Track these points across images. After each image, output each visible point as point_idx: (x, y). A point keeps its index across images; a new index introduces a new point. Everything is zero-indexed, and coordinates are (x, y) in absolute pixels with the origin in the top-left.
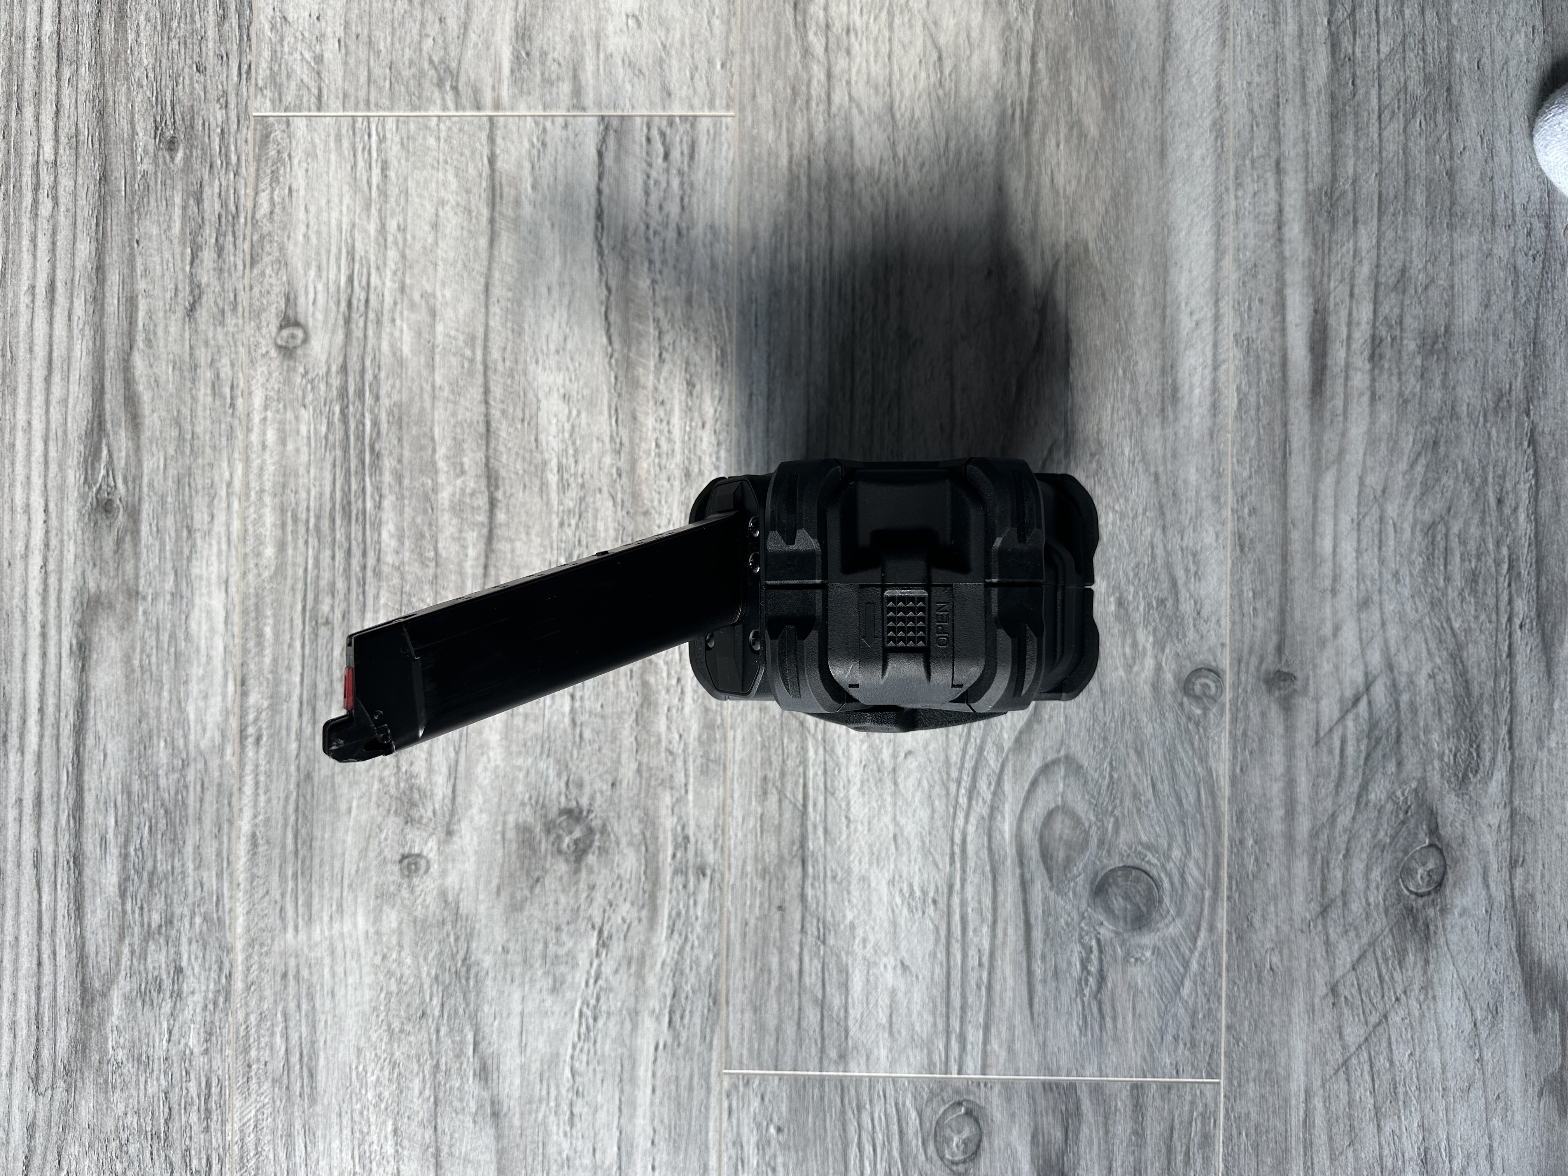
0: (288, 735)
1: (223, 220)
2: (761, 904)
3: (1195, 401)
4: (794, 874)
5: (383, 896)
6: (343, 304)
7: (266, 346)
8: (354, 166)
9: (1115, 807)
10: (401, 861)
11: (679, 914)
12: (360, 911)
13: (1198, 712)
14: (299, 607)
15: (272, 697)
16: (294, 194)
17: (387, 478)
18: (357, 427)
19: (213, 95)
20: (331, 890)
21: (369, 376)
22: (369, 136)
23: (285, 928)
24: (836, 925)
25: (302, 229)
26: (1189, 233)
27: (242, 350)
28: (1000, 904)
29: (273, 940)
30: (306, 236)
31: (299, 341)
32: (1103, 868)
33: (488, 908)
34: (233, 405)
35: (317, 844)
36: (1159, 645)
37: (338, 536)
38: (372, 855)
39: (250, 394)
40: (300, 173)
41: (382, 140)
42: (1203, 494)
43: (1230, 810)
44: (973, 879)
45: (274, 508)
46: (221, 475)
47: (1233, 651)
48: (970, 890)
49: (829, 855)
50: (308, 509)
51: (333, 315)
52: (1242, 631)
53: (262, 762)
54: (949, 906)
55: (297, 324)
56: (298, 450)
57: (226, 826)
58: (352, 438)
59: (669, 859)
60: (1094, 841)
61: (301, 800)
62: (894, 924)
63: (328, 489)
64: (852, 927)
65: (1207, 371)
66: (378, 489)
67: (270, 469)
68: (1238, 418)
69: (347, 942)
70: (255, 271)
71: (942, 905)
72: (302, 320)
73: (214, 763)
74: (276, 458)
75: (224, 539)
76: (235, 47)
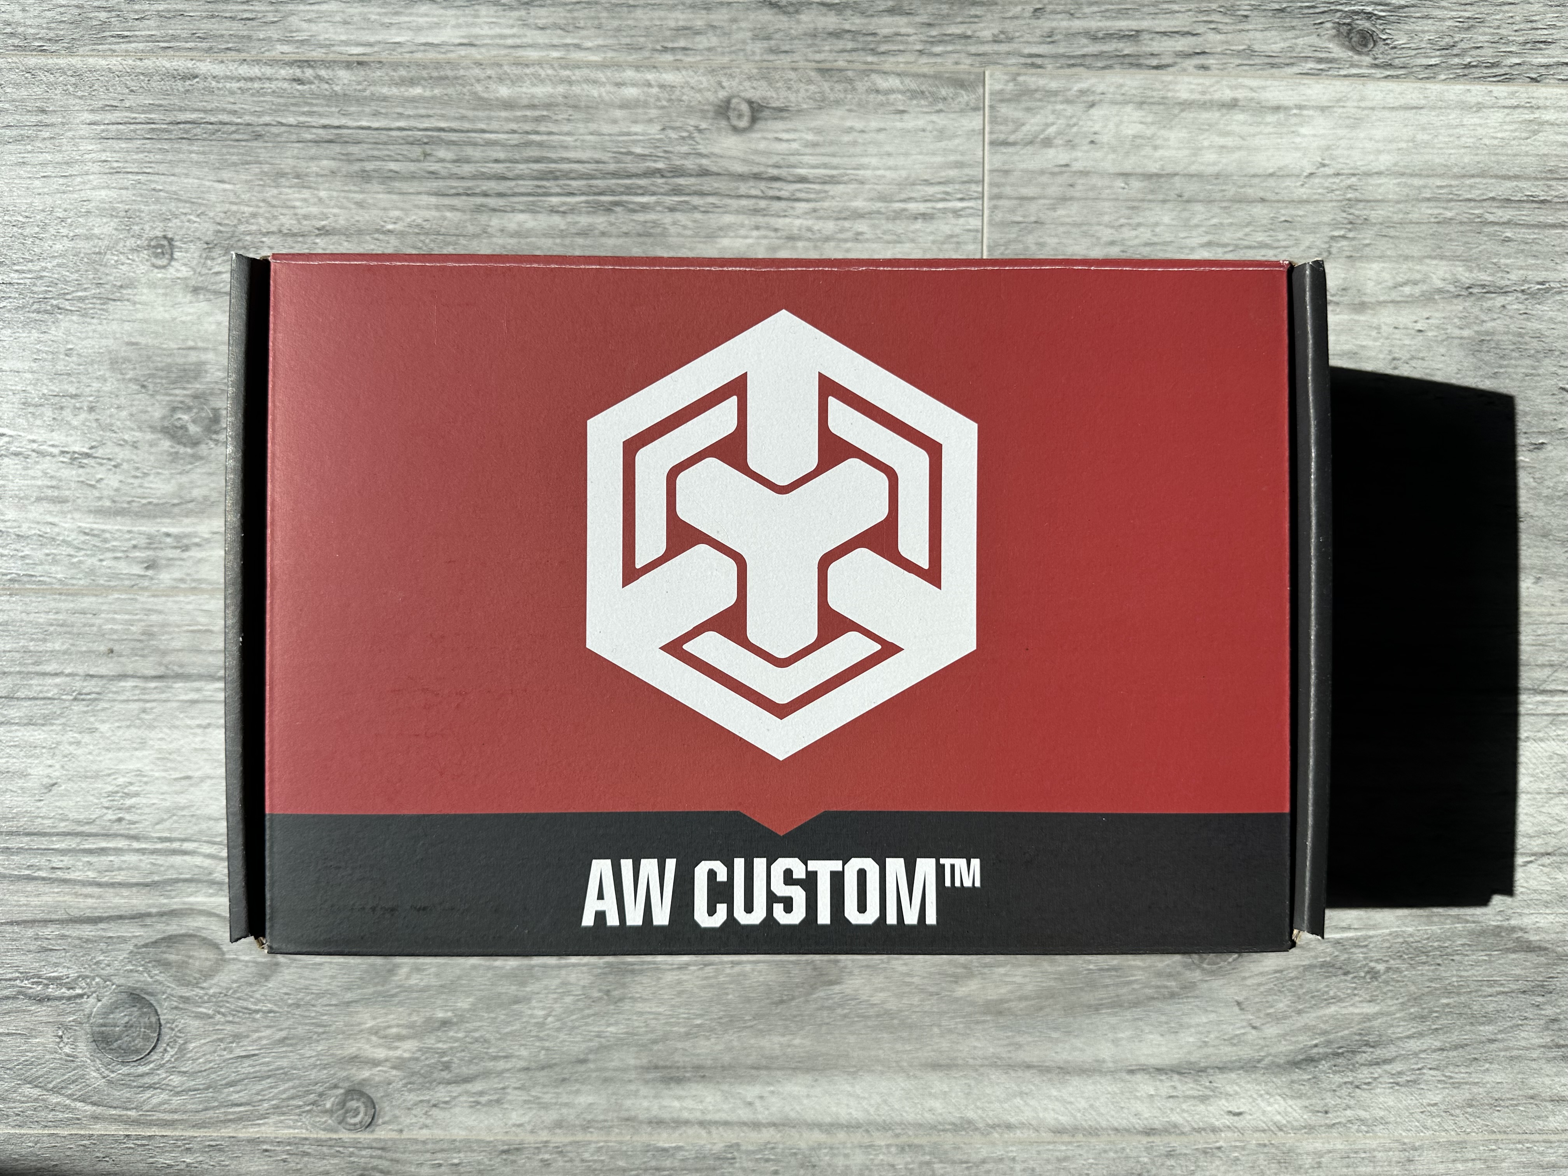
0: (303, 113)
1: (870, 38)
2: (115, 631)
3: (666, 1102)
4: (148, 667)
5: (129, 218)
6: (775, 172)
7: (731, 85)
8: (927, 183)
9: (224, 1015)
10: (165, 237)
11: (105, 541)
12: (113, 194)
13: (328, 1105)
14: (443, 125)
15: (345, 95)
16: (898, 116)
17: (584, 220)
18: (641, 187)
19: (1009, 26)
20: (135, 161)
21: (696, 200)
22: (961, 199)
23: (92, 111)
24: (94, 713)
25: (859, 125)
26: (850, 1094)
27: (726, 59)
28: (117, 890)
29: (80, 98)
30: (851, 130)
31: (735, 122)
32: (158, 1001)
33: (114, 333)
34: (665, 49)
35: (185, 146)
36: (399, 1064)
37: (521, 166)
38: (172, 206)
39: (678, 69)
40: (921, 123)
41: (956, 213)
42: (564, 1111)
43: (223, 1138)
44: (146, 861)
45: (551, 96)
46: (588, 38)
47: (394, 1141)
48: (132, 858)
49: (169, 705)
50: (550, 133)
51: (763, 160)
52: (416, 1152)
53: (273, 85)
54: (116, 835)
55: (754, 120)
56: (615, 122)
57: (204, 45)
58: (628, 182)
59: (164, 530)
60: (185, 992)
61: (234, 128)
62: (96, 776)
63: (571, 155)
64: (92, 731)
65: (698, 1115)
66: (573, 210)
67: (595, 93)
68: (647, 1149)
69: (79, 179)
70: (813, 74)
71: (116, 827)
72: (759, 125)
73: (273, 32)
74: (607, 98)
75: (518, 41)
76: (1061, 50)
